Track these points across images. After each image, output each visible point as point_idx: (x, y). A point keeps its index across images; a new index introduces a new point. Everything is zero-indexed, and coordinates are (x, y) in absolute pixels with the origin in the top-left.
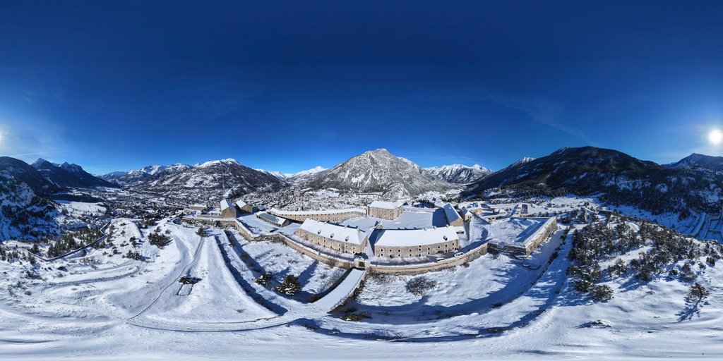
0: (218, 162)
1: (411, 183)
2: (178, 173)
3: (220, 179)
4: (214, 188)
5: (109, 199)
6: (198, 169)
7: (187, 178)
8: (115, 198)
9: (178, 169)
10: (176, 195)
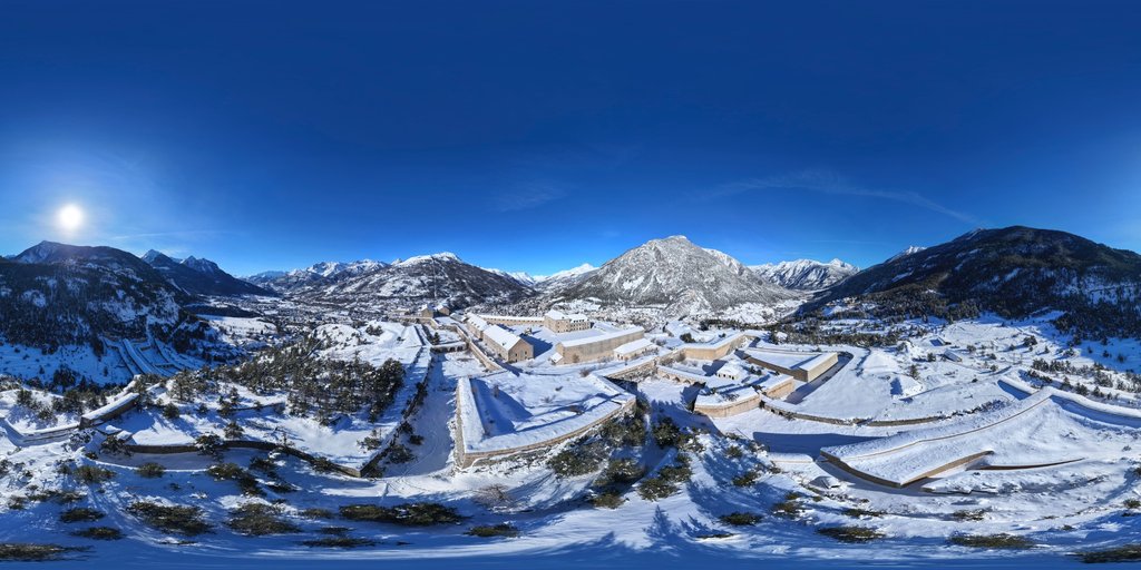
0: (428, 257)
1: (716, 290)
2: (367, 275)
3: (430, 284)
4: (421, 297)
5: (267, 313)
6: (398, 269)
7: (381, 283)
8: (275, 312)
9: (366, 269)
10: (366, 307)
